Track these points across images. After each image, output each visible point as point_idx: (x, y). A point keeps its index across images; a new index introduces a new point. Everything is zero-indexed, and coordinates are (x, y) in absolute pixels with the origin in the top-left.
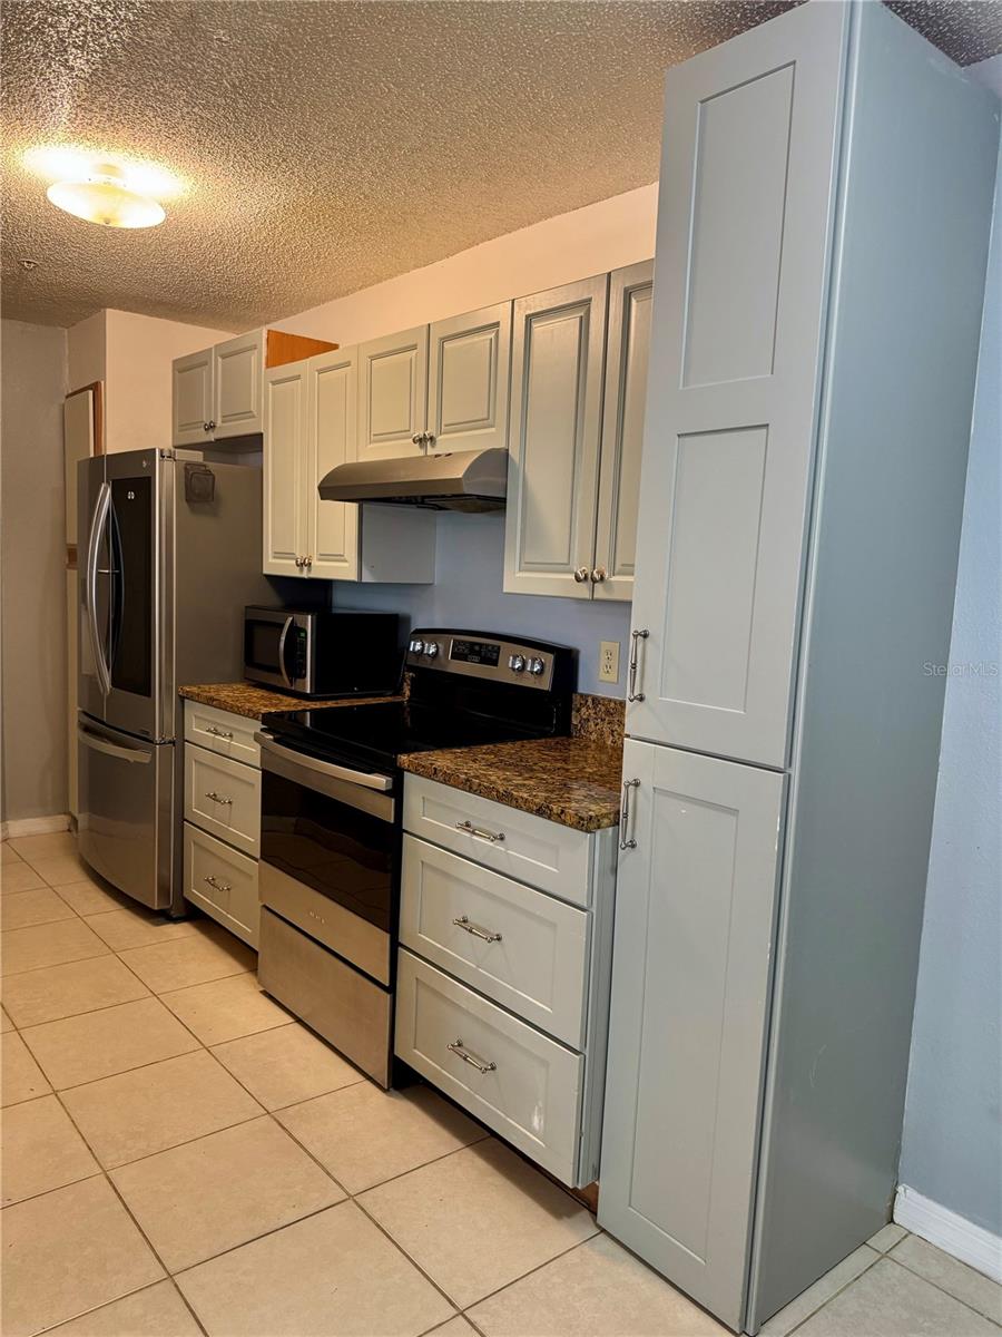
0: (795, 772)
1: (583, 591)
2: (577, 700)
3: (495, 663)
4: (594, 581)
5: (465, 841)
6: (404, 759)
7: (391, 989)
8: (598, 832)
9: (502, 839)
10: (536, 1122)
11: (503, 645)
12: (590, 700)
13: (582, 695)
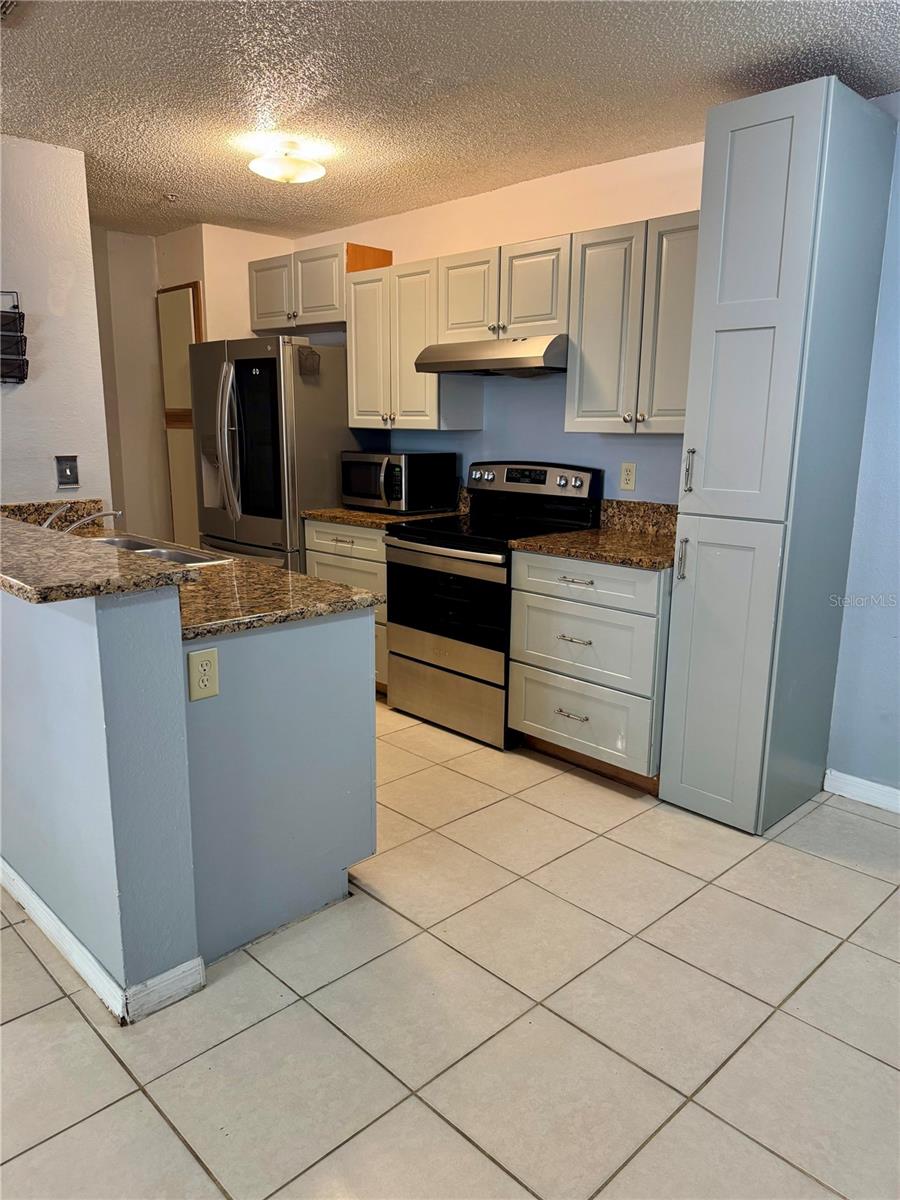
0: (789, 524)
1: (629, 429)
2: (604, 504)
3: (543, 482)
4: (637, 421)
5: (563, 588)
6: (514, 543)
7: (506, 687)
8: (663, 571)
9: (592, 583)
10: (619, 745)
11: (550, 470)
12: (615, 503)
13: (608, 501)
